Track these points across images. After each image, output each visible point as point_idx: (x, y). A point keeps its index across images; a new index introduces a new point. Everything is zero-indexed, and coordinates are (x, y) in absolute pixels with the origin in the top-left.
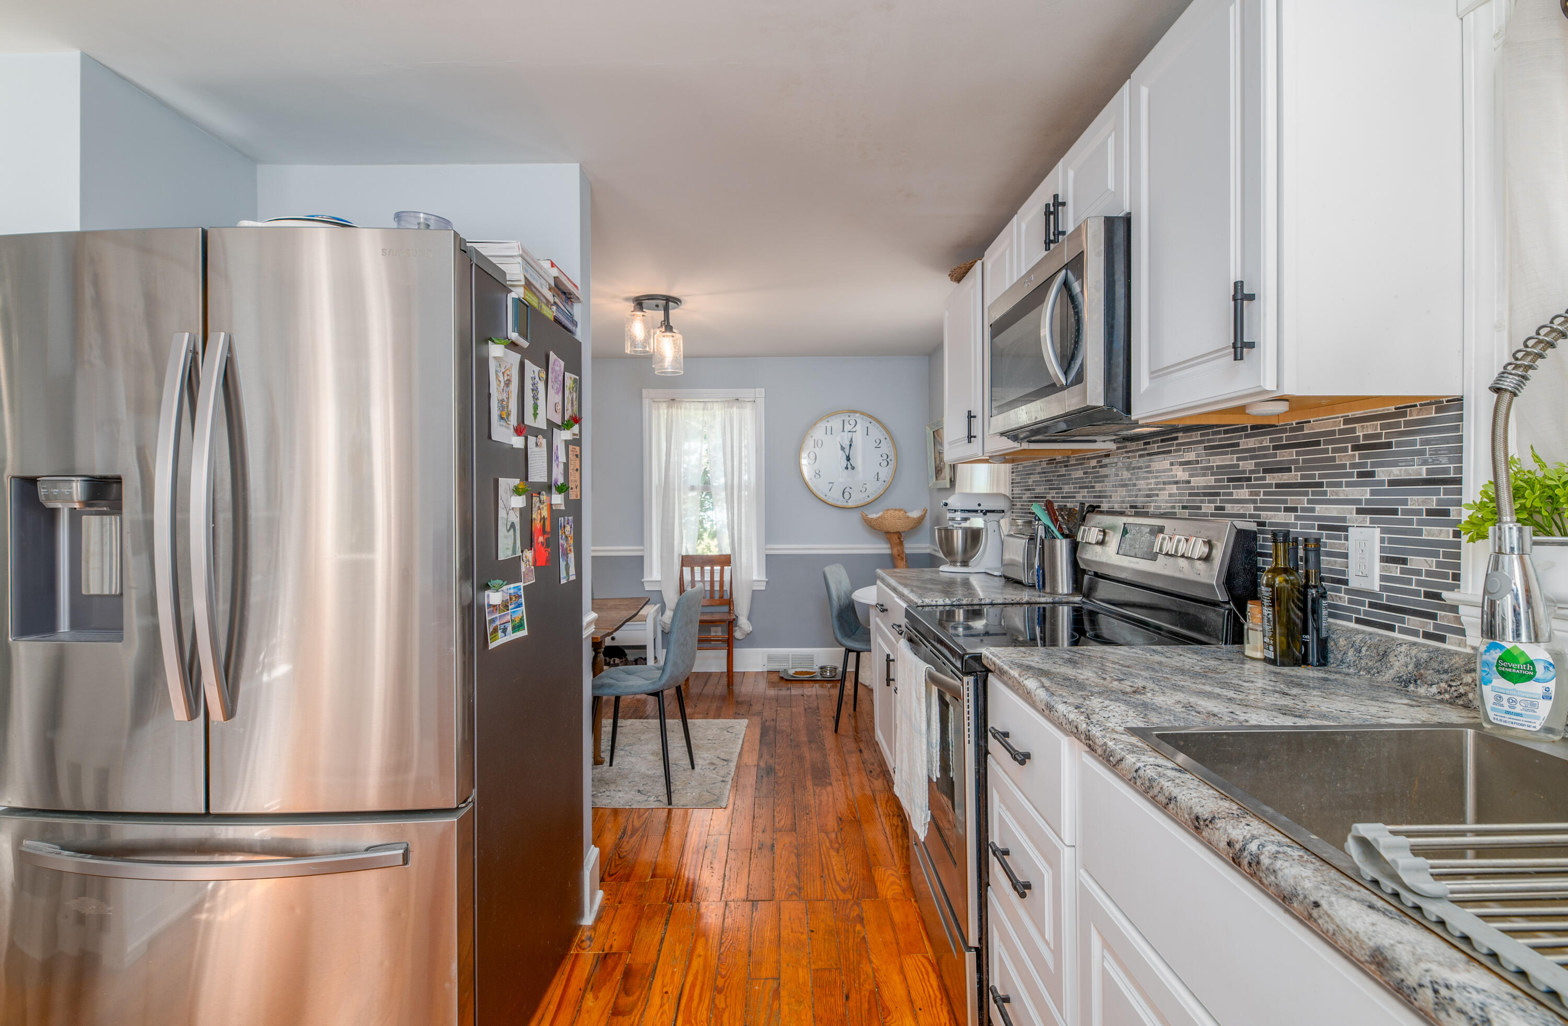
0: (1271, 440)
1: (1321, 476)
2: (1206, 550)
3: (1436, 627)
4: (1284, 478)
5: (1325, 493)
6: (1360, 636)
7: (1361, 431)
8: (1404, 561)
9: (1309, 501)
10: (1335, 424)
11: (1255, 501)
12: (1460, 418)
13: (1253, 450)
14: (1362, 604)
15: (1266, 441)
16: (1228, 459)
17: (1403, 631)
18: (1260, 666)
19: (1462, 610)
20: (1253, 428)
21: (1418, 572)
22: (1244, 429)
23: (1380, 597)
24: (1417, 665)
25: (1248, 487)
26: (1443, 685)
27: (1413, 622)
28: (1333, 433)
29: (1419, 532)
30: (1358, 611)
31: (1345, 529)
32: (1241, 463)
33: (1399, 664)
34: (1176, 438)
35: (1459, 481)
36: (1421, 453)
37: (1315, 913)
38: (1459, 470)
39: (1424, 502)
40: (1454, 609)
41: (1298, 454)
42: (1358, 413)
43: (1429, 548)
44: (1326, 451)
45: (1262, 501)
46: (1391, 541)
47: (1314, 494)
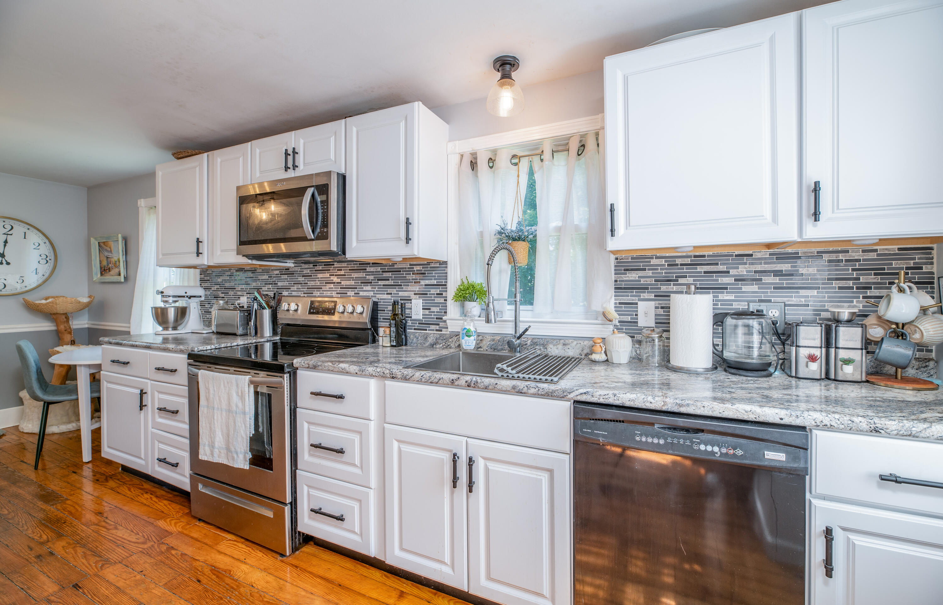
0: (381, 269)
1: (401, 282)
2: (362, 310)
3: (439, 327)
4: (387, 283)
5: (403, 288)
6: (418, 334)
7: (416, 268)
8: (430, 309)
9: (397, 291)
10: (406, 265)
11: (374, 291)
12: (446, 267)
13: (373, 272)
14: (416, 323)
15: (379, 269)
16: (361, 275)
17: (429, 330)
18: (389, 349)
19: (448, 321)
20: (372, 264)
21: (434, 312)
22: (369, 264)
23: (422, 321)
24: (436, 339)
25: (370, 285)
26: (444, 343)
27: (433, 327)
28: (406, 268)
29: (434, 300)
30: (415, 326)
31: (411, 300)
32: (367, 276)
33: (431, 340)
34: (333, 265)
35: (446, 285)
36: (435, 276)
37: (496, 386)
38: (446, 282)
39: (436, 291)
40: (445, 321)
41: (392, 274)
42: (415, 263)
43: (437, 305)
44: (403, 274)
45: (377, 291)
46: (425, 303)
47: (398, 288)
